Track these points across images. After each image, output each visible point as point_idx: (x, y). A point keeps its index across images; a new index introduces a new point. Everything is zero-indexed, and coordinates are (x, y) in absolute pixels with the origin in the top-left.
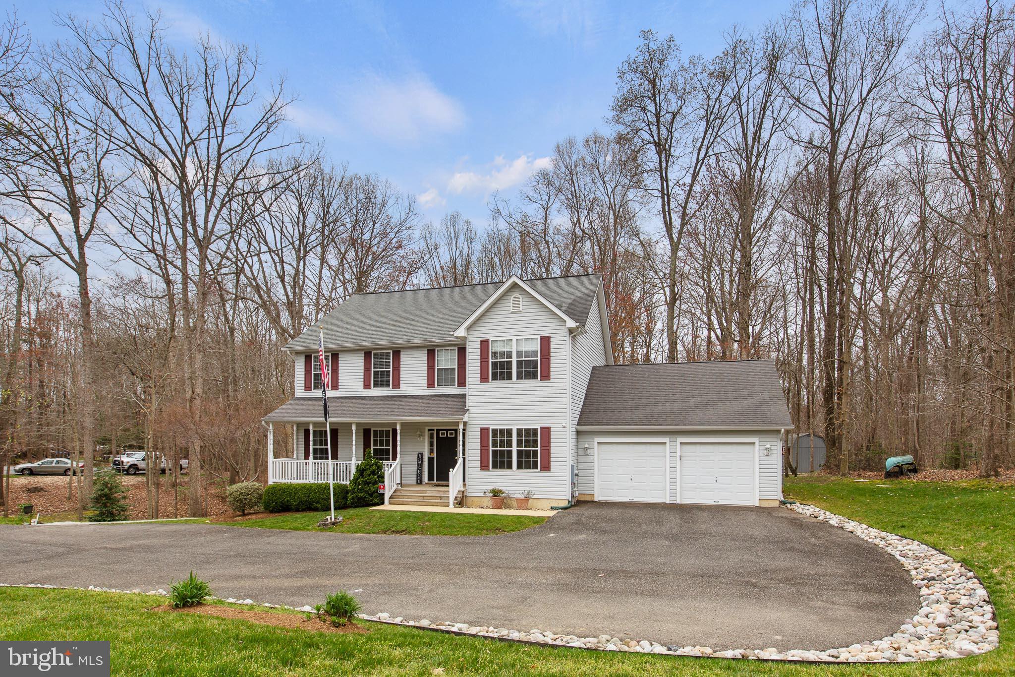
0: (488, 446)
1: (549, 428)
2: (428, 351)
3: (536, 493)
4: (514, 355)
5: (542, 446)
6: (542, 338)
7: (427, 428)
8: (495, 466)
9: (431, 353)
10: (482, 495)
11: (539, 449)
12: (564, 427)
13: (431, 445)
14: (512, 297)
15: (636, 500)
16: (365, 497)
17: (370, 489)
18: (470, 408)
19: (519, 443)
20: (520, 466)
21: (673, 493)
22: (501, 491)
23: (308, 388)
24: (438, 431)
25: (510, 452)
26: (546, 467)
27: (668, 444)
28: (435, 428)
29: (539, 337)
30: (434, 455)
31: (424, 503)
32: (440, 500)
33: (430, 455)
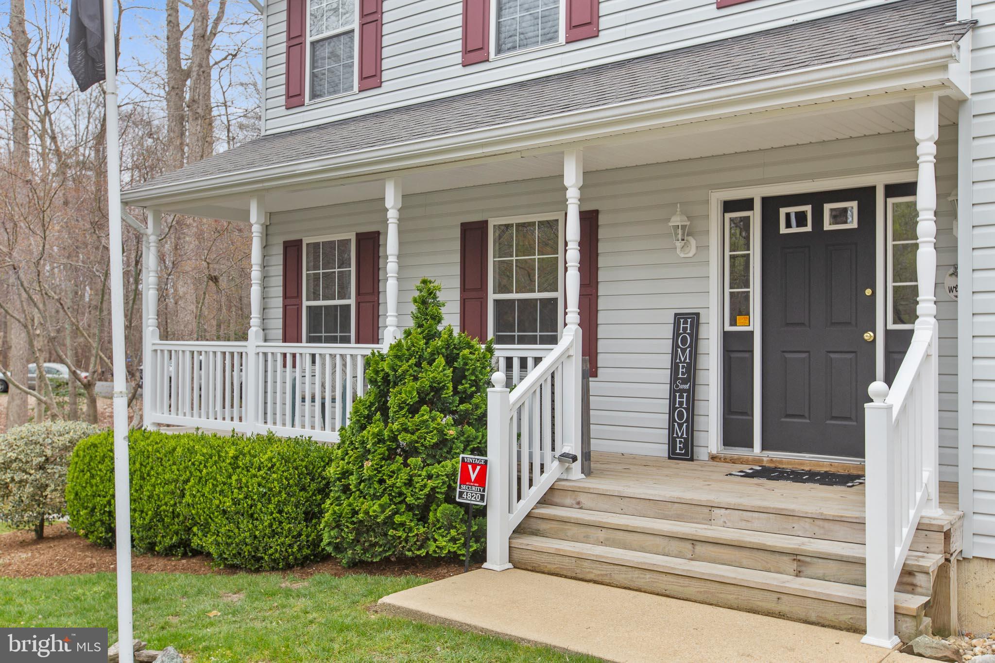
7: (717, 197)
13: (740, 272)
16: (392, 524)
17: (414, 484)
23: (293, 98)
24: (771, 205)
28: (758, 195)
30: (754, 324)
32: (798, 574)
33: (733, 323)
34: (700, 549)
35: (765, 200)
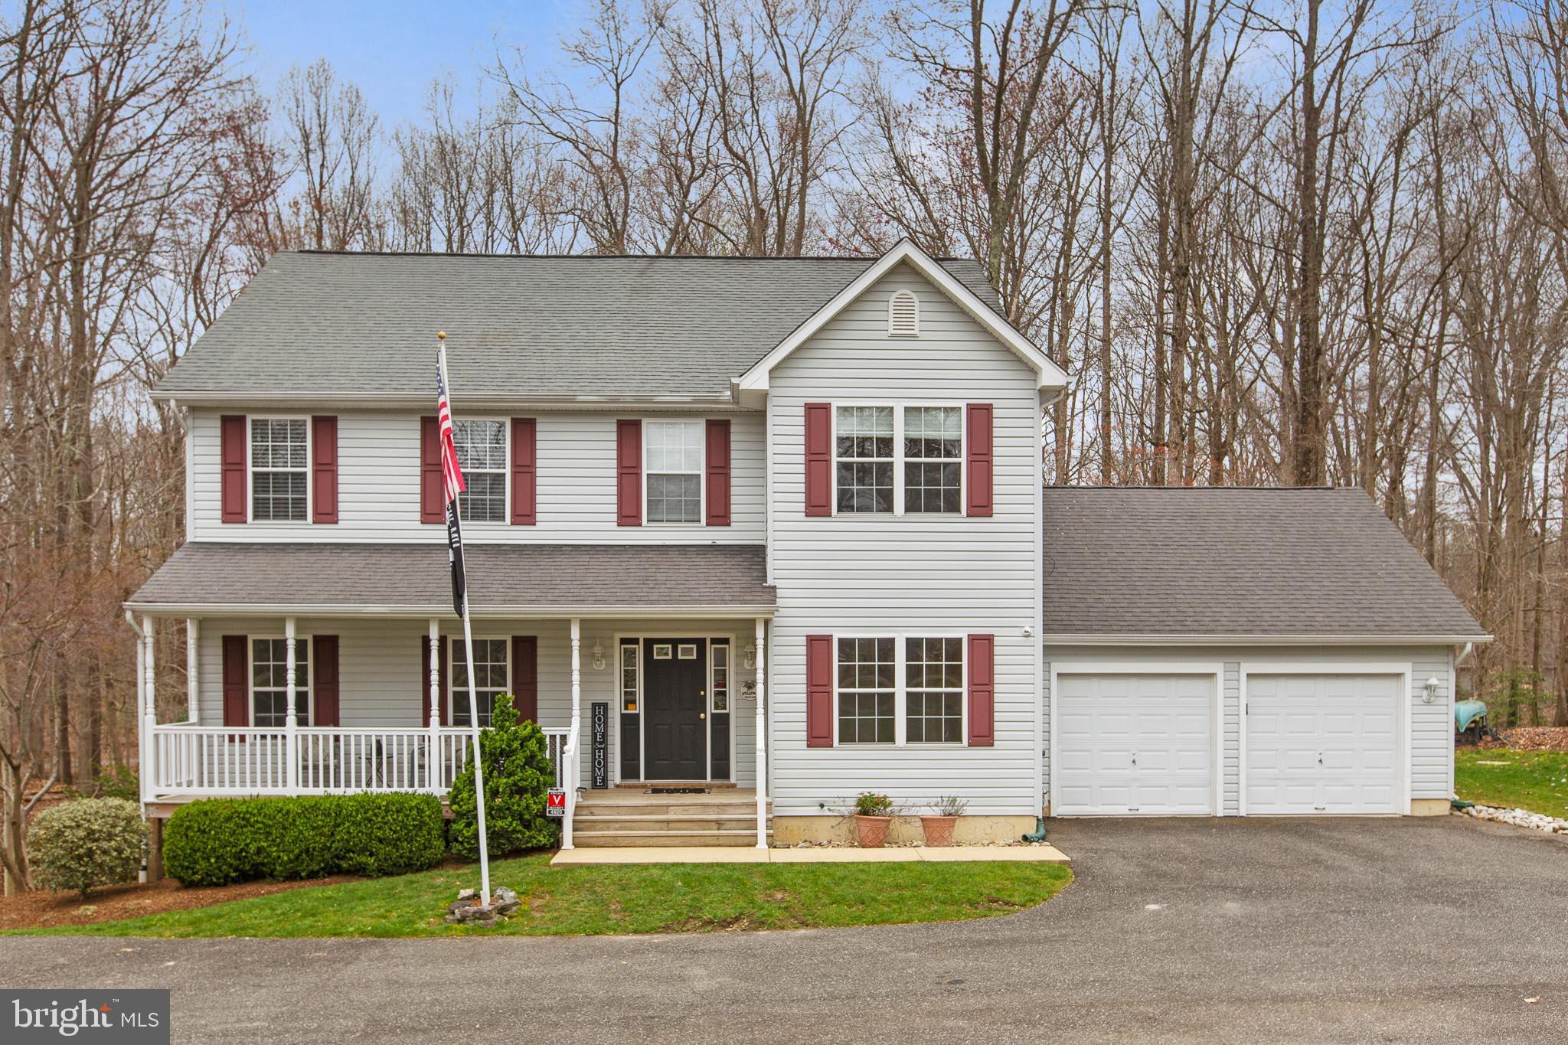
0: (830, 684)
1: (989, 639)
2: (621, 424)
3: (973, 801)
4: (899, 447)
5: (971, 683)
6: (971, 408)
7: (618, 636)
8: (846, 737)
9: (629, 432)
10: (815, 811)
11: (964, 690)
12: (1027, 635)
13: (629, 679)
14: (893, 297)
15: (1146, 810)
16: (515, 831)
17: (528, 807)
18: (778, 583)
19: (913, 675)
20: (913, 735)
21: (1232, 791)
22: (882, 802)
23: (232, 514)
24: (649, 643)
25: (888, 701)
26: (983, 737)
27: (1220, 678)
28: (641, 636)
29: (963, 405)
30: (640, 708)
31: (677, 841)
32: (719, 829)
33: (626, 708)
34: (672, 825)
35: (645, 640)
